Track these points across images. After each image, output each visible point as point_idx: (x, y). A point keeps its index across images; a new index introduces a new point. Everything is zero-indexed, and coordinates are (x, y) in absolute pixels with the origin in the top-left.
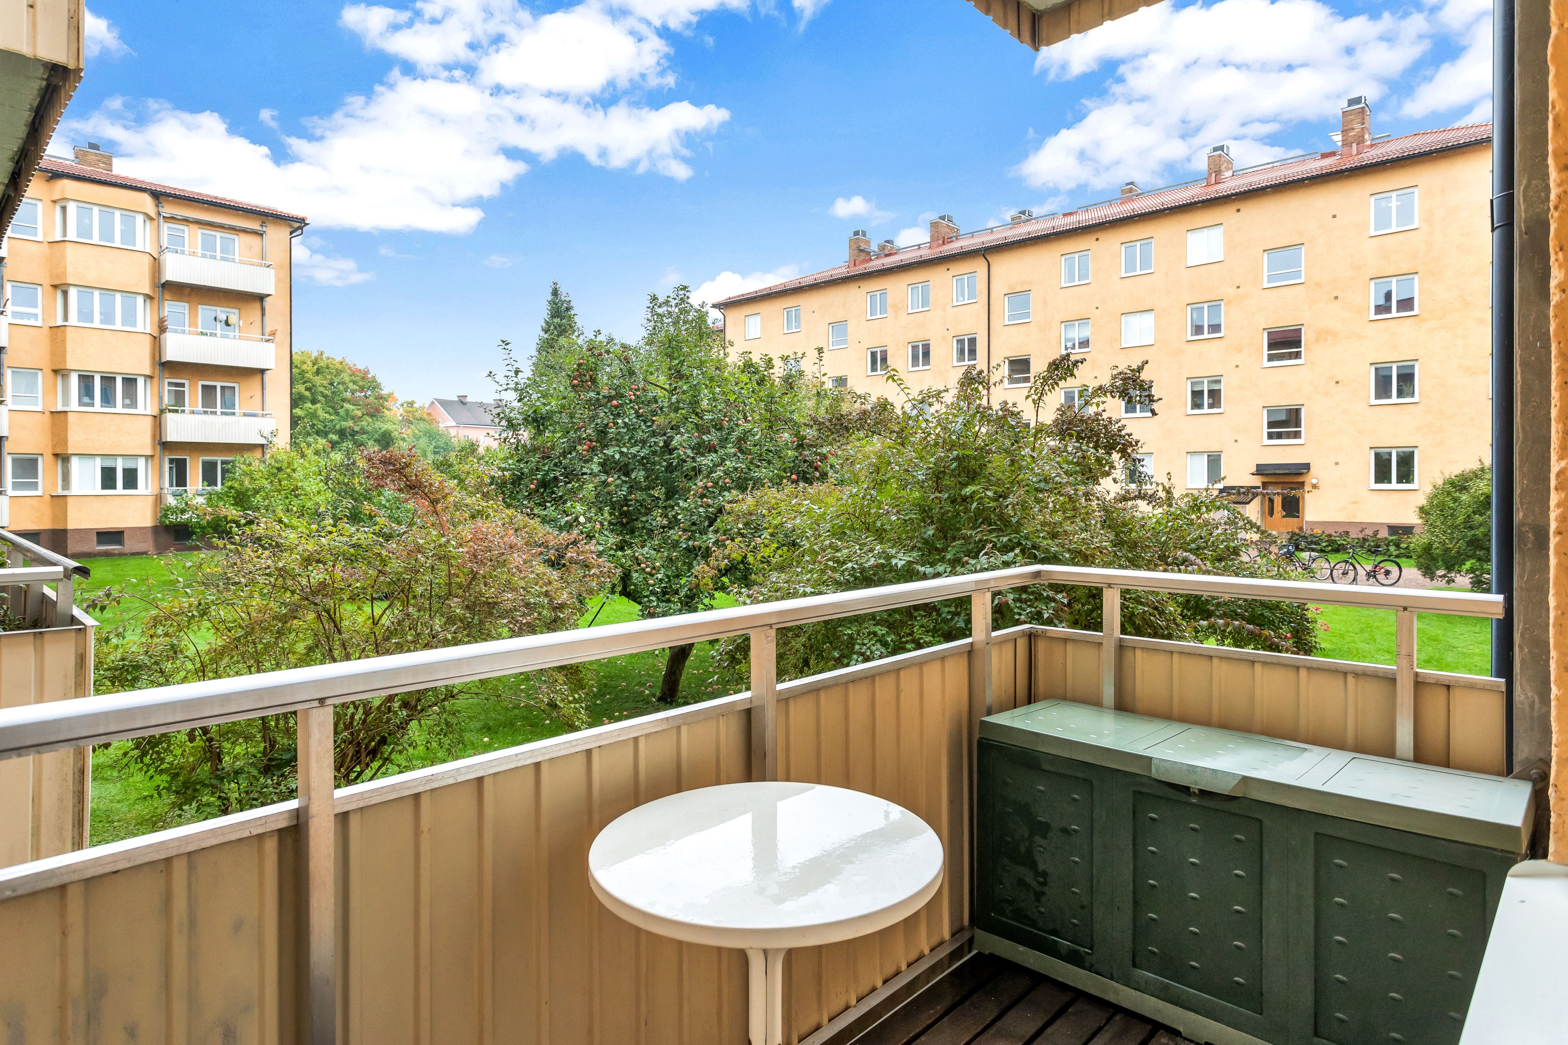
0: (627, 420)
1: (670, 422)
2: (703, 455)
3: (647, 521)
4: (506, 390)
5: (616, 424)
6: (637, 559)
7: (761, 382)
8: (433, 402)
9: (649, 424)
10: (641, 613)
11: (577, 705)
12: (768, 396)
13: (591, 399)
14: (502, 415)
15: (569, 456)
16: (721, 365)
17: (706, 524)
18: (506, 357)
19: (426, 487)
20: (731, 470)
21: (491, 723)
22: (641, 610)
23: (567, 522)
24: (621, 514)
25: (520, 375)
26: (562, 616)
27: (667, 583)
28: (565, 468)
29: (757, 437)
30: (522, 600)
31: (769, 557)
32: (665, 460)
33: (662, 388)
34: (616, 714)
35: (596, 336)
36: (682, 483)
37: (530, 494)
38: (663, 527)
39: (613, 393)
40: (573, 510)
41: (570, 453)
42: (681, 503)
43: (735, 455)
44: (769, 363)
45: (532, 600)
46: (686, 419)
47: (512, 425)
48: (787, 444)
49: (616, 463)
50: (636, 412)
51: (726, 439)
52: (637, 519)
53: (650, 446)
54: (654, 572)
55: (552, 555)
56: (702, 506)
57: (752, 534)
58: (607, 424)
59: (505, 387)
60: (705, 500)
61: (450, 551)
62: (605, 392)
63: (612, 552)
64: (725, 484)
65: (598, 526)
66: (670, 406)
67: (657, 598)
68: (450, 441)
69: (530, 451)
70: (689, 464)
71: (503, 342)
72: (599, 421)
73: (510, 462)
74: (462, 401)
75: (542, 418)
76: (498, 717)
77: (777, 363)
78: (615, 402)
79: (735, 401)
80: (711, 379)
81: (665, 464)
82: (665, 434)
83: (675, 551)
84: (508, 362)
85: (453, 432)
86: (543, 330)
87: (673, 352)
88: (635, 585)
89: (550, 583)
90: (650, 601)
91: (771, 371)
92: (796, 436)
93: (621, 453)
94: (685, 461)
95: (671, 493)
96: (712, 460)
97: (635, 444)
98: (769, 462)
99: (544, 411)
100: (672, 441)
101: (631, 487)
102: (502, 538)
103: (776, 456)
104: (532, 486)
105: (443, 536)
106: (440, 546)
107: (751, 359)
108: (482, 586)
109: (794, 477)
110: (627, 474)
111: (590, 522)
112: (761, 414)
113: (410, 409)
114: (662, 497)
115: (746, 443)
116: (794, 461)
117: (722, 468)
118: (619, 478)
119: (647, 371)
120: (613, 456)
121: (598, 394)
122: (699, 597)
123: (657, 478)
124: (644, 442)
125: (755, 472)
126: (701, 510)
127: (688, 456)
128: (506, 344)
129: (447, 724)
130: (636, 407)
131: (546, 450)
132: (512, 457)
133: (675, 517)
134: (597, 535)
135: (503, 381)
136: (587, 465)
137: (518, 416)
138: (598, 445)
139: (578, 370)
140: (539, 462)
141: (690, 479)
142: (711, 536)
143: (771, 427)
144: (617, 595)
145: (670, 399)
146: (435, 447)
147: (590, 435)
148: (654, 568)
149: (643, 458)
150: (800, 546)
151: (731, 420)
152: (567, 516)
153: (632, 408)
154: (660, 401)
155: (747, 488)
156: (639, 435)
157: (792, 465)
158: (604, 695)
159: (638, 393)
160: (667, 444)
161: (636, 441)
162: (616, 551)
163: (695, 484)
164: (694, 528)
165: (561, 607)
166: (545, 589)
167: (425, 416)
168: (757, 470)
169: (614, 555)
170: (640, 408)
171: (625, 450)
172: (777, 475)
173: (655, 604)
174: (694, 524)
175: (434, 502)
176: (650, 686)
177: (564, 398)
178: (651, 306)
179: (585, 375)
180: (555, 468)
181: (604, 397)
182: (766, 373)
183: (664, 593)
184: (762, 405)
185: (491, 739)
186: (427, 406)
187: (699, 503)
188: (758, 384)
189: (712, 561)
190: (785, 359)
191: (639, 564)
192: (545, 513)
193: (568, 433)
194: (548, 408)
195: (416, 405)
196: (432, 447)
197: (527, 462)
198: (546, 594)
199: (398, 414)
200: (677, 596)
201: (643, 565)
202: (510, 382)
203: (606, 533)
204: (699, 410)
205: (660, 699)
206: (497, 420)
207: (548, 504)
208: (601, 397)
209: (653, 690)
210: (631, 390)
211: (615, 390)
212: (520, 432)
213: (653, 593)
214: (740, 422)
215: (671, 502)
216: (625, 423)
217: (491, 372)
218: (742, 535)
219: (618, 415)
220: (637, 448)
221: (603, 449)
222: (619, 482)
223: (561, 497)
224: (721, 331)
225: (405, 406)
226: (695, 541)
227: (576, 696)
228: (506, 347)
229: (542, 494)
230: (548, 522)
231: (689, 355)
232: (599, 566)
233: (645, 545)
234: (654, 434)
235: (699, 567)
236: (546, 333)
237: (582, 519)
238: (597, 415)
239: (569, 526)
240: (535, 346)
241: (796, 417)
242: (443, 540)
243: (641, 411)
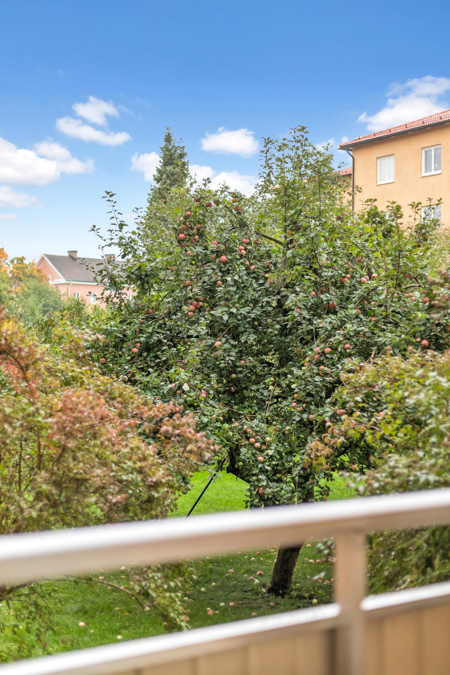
0: (236, 278)
1: (284, 280)
2: (320, 317)
3: (258, 390)
4: (110, 245)
5: (224, 281)
6: (246, 432)
7: (387, 234)
8: (43, 259)
9: (261, 281)
10: (249, 494)
11: (173, 595)
12: (395, 249)
13: (197, 255)
14: (104, 273)
15: (174, 317)
16: (343, 215)
17: (323, 394)
18: (111, 209)
19: (15, 351)
20: (352, 334)
21: (88, 606)
22: (249, 490)
23: (170, 389)
24: (228, 382)
25: (125, 229)
26: (156, 495)
27: (278, 460)
28: (170, 330)
29: (382, 297)
30: (114, 476)
31: (391, 435)
32: (278, 323)
33: (277, 241)
34: (222, 604)
35: (205, 185)
36: (297, 348)
37: (132, 358)
38: (277, 397)
39: (222, 247)
40: (177, 377)
41: (175, 314)
42: (295, 370)
43: (357, 317)
44: (397, 212)
45: (124, 477)
46: (303, 276)
47: (114, 284)
48: (417, 305)
49: (225, 325)
50: (247, 269)
51: (348, 299)
52: (246, 388)
53: (262, 307)
54: (264, 447)
55: (147, 427)
56: (318, 374)
57: (374, 407)
58: (215, 283)
59: (109, 242)
60: (322, 367)
61: (38, 422)
62: (212, 246)
63: (218, 424)
64: (345, 349)
65: (204, 395)
66: (285, 261)
67: (268, 476)
68: (59, 299)
69: (134, 312)
70: (305, 327)
71: (108, 193)
72: (206, 279)
73: (112, 323)
74: (72, 256)
75: (146, 275)
76: (96, 599)
77: (407, 211)
78: (224, 258)
79: (357, 255)
80: (332, 231)
81: (278, 327)
82: (278, 293)
83: (288, 425)
84: (112, 215)
85: (63, 290)
86: (155, 179)
87: (289, 202)
88: (244, 461)
89: (145, 459)
90: (259, 480)
91: (399, 221)
92: (427, 295)
93: (231, 314)
94: (300, 324)
95: (285, 360)
96: (330, 323)
97: (246, 304)
98: (396, 325)
99: (148, 268)
100: (286, 300)
101: (241, 352)
102: (92, 408)
103: (404, 319)
104: (135, 350)
105: (33, 404)
106: (29, 415)
107: (376, 208)
108: (70, 460)
109: (425, 342)
110: (236, 337)
111: (194, 390)
112: (387, 270)
113: (20, 266)
114: (277, 363)
115: (369, 303)
116: (424, 324)
117: (342, 332)
118: (227, 341)
119: (260, 223)
120: (221, 318)
121: (206, 248)
122: (314, 478)
123: (270, 342)
124: (255, 302)
125: (379, 336)
126: (317, 379)
127: (304, 318)
128: (111, 196)
129: (36, 605)
130: (248, 263)
131: (151, 311)
132: (114, 318)
133: (288, 386)
134: (202, 405)
135: (107, 235)
136: (193, 327)
137: (121, 273)
138: (206, 304)
139: (184, 223)
140: (141, 323)
141: (307, 343)
142: (327, 409)
143: (399, 285)
144: (224, 472)
145: (284, 254)
146: (44, 306)
147: (197, 294)
148: (264, 443)
149: (254, 319)
150: (427, 425)
151: (352, 277)
152: (171, 382)
153: (242, 264)
154: (273, 255)
155: (370, 355)
156: (250, 294)
157: (423, 328)
158: (209, 582)
159: (249, 247)
160: (280, 304)
161: (246, 301)
162: (222, 423)
163: (311, 350)
164: (309, 399)
165: (156, 486)
166: (139, 464)
167: (35, 273)
168: (381, 334)
169: (220, 428)
170: (251, 264)
171: (234, 310)
172: (405, 340)
173: (264, 483)
174: (309, 395)
175: (24, 369)
176: (260, 574)
177: (170, 253)
178: (265, 149)
179: (191, 228)
180: (159, 331)
181: (213, 252)
182: (394, 224)
183: (275, 471)
184: (388, 260)
185: (87, 624)
186: (36, 262)
187: (315, 371)
188: (385, 236)
189: (327, 437)
190: (415, 206)
191: (248, 438)
192: (148, 379)
193: (173, 291)
194: (153, 264)
195: (26, 262)
196: (41, 305)
197: (130, 324)
198: (140, 471)
199: (8, 271)
200: (289, 476)
201: (252, 440)
202: (114, 237)
203: (212, 402)
204: (315, 266)
205: (270, 591)
206: (99, 278)
207: (151, 370)
208: (208, 252)
209: (264, 580)
210: (242, 243)
211: (224, 244)
212: (123, 291)
213: (263, 471)
214: (363, 279)
215: (284, 370)
216: (235, 281)
217: (94, 226)
218: (363, 410)
219: (228, 272)
220: (247, 309)
221: (212, 309)
222: (227, 346)
223: (165, 362)
224: (349, 175)
225: (15, 262)
226: (309, 413)
227: (172, 584)
228: (111, 199)
229: (145, 359)
230: (150, 390)
231: (306, 204)
232: (197, 441)
233: (255, 417)
234: (267, 293)
235: (313, 443)
236: (158, 182)
237: (186, 387)
238: (204, 272)
239: (173, 393)
240: (147, 197)
241: (427, 273)
242: (32, 409)
243: (253, 267)
